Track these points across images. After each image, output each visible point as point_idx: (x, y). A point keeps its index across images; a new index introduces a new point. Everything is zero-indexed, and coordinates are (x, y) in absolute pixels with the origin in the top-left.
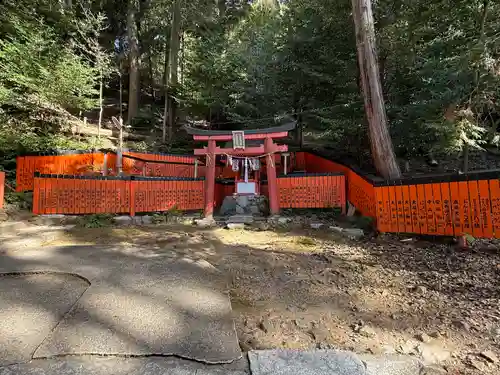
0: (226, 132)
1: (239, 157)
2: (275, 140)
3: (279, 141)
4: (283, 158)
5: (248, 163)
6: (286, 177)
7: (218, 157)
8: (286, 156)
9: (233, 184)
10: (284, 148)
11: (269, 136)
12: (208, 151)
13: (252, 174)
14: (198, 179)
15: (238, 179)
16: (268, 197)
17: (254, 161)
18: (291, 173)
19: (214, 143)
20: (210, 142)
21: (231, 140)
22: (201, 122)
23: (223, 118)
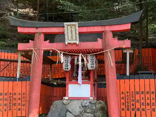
0: (58, 24)
1: (71, 53)
2: (115, 34)
3: (121, 35)
4: (124, 55)
5: (83, 60)
6: (129, 78)
7: (46, 53)
8: (128, 52)
9: (64, 86)
10: (127, 43)
11: (108, 29)
12: (35, 46)
13: (87, 74)
14: (22, 79)
15: (70, 80)
16: (106, 102)
17: (89, 58)
18: (135, 73)
19: (42, 36)
20: (36, 36)
21: (63, 33)
22: (27, 10)
23: (54, 8)
